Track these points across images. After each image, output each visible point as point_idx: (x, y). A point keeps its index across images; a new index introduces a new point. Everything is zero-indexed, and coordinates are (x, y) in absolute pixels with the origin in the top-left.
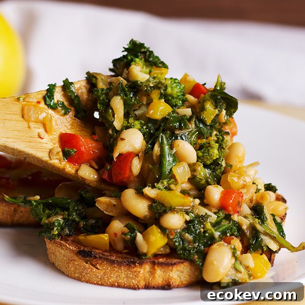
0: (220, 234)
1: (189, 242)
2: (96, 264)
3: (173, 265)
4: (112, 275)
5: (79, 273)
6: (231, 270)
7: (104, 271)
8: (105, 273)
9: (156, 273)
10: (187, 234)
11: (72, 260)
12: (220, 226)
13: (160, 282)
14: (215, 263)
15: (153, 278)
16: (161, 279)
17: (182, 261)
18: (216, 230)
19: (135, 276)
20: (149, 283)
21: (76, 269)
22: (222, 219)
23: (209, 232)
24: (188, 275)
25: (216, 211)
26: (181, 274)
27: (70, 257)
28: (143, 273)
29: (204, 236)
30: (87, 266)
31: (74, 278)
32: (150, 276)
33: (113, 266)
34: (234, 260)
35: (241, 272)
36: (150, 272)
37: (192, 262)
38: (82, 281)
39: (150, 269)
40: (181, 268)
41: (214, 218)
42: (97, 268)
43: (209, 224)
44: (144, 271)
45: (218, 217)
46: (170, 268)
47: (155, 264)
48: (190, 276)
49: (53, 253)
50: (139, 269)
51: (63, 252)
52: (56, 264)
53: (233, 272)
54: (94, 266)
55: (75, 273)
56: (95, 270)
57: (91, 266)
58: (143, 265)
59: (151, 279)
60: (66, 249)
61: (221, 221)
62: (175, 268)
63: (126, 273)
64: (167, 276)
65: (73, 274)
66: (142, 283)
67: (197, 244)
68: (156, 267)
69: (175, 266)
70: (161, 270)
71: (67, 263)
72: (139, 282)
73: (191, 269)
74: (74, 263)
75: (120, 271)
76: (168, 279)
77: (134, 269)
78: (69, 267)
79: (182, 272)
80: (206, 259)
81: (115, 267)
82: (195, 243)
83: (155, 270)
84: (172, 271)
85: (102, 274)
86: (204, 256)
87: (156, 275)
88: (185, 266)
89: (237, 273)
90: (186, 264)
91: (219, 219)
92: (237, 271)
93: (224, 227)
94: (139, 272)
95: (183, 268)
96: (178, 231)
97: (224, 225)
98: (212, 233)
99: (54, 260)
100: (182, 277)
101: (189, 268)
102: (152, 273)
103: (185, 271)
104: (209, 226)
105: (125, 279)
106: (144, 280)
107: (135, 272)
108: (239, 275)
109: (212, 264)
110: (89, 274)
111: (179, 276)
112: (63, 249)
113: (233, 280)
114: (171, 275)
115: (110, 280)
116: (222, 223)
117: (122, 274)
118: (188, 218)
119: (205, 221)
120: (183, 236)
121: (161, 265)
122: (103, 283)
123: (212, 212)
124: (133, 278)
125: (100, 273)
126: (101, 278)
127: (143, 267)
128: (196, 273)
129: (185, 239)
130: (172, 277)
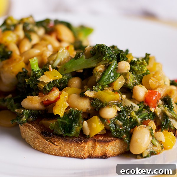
0: (141, 119)
1: (120, 126)
2: (54, 142)
3: (108, 142)
4: (66, 149)
5: (42, 147)
6: (150, 144)
7: (60, 146)
8: (60, 147)
9: (96, 147)
10: (118, 121)
11: (37, 138)
12: (142, 114)
13: (99, 154)
14: (139, 140)
15: (95, 151)
16: (100, 152)
17: (115, 139)
18: (138, 117)
19: (82, 150)
20: (92, 154)
21: (40, 144)
22: (143, 109)
23: (134, 118)
24: (119, 148)
25: (138, 103)
26: (115, 148)
27: (35, 136)
28: (87, 148)
29: (130, 121)
30: (48, 143)
31: (39, 151)
32: (92, 149)
33: (66, 143)
34: (151, 138)
35: (156, 146)
36: (93, 147)
37: (122, 139)
38: (44, 153)
39: (92, 145)
40: (114, 144)
41: (137, 108)
42: (55, 144)
43: (134, 112)
44: (88, 146)
45: (140, 107)
46: (107, 144)
47: (96, 141)
48: (120, 149)
49: (24, 132)
50: (84, 145)
51: (30, 132)
52: (26, 140)
53: (151, 146)
54: (53, 143)
55: (39, 147)
56: (53, 145)
57: (51, 143)
58: (87, 143)
59: (93, 152)
60: (33, 130)
61: (142, 110)
62: (110, 144)
63: (75, 148)
64: (104, 149)
65: (38, 148)
66: (87, 155)
67: (125, 127)
68: (96, 144)
69: (110, 142)
70: (100, 146)
71: (33, 140)
72: (84, 154)
73: (121, 144)
74: (38, 140)
75: (71, 146)
76: (105, 151)
77: (81, 145)
78: (35, 143)
79: (115, 146)
80: (132, 138)
81: (67, 143)
82: (124, 126)
83: (96, 145)
84: (108, 146)
85: (58, 148)
86: (130, 135)
87: (97, 149)
88: (117, 142)
89: (154, 146)
90: (118, 141)
91: (141, 108)
92: (154, 145)
93: (144, 115)
94: (85, 147)
95: (116, 144)
96: (113, 119)
97: (145, 113)
98: (136, 119)
99: (25, 137)
100: (114, 150)
101: (120, 143)
102: (94, 147)
103: (117, 146)
104: (134, 114)
105: (75, 152)
106: (88, 153)
107: (82, 147)
108: (155, 148)
109: (137, 141)
110: (49, 148)
111: (112, 149)
112: (31, 130)
113: (151, 152)
114: (107, 149)
115: (64, 153)
116: (143, 112)
117: (72, 148)
118: (119, 109)
119: (131, 111)
120: (116, 122)
121: (100, 142)
122: (59, 154)
123: (135, 104)
124: (80, 151)
125: (57, 148)
126: (57, 151)
127: (87, 144)
128: (125, 147)
129: (117, 124)
130: (108, 150)
